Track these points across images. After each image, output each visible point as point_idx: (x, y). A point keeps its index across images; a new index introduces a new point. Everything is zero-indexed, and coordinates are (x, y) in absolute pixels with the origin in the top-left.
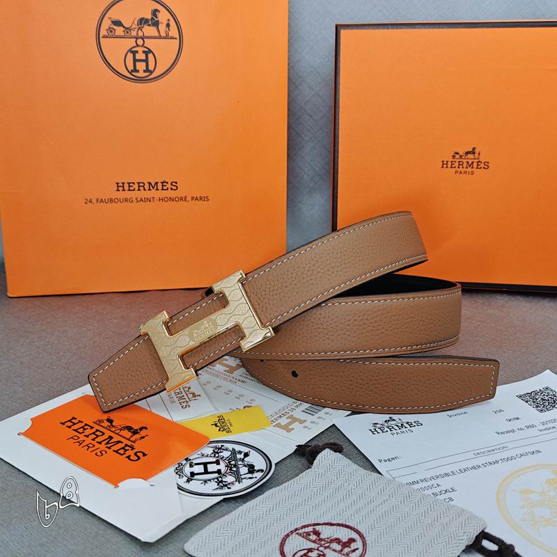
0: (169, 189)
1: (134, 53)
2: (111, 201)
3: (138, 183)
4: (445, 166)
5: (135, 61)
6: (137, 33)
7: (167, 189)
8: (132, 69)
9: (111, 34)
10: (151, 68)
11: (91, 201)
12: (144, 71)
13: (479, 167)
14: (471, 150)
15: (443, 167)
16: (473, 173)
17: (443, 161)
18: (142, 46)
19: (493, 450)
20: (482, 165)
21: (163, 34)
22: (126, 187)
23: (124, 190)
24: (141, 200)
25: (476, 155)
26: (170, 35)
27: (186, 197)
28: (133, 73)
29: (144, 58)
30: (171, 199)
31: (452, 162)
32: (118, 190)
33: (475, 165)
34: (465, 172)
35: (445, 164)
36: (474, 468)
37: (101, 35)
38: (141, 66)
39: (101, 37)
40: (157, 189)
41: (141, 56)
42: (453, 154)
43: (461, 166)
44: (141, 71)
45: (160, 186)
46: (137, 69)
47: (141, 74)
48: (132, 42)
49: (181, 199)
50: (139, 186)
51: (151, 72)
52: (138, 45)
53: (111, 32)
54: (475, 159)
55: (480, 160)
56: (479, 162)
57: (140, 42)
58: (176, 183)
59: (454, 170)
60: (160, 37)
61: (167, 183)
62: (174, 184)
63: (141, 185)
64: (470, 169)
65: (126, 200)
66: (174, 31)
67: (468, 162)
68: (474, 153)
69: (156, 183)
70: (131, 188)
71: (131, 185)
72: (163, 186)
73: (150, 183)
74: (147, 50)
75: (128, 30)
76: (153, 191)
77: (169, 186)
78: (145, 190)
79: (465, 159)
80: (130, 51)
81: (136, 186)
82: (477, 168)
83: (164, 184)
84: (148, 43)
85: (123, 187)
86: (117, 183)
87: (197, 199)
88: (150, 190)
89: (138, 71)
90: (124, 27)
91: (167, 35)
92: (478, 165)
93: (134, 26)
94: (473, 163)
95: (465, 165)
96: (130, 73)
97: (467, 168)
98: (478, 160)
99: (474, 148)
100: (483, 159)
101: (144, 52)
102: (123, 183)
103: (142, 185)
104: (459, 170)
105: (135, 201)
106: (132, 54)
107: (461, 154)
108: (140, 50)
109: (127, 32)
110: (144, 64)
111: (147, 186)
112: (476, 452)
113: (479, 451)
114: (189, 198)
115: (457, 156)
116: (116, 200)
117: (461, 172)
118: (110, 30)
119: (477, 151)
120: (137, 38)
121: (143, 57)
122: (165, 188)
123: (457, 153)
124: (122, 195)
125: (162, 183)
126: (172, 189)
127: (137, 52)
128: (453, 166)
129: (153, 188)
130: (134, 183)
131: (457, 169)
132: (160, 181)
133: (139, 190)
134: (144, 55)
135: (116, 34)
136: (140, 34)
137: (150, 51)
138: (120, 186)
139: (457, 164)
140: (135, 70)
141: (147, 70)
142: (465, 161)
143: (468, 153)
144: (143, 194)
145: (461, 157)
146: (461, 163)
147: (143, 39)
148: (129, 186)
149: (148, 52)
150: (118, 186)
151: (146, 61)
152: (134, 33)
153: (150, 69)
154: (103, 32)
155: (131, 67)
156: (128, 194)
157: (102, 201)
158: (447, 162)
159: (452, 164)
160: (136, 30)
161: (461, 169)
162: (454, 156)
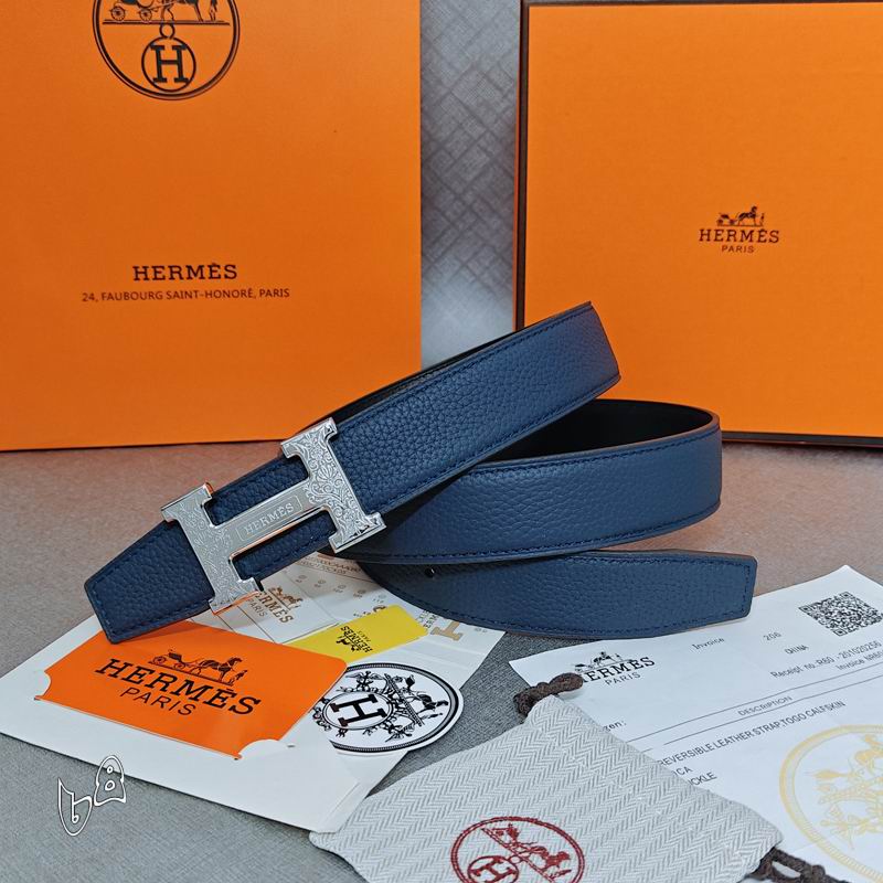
0: (223, 276)
1: (159, 49)
2: (126, 296)
3: (171, 267)
4: (705, 237)
5: (160, 62)
6: (162, 17)
7: (219, 277)
8: (156, 76)
9: (118, 18)
10: (187, 74)
11: (92, 298)
12: (176, 80)
13: (762, 239)
14: (748, 210)
15: (701, 240)
16: (751, 250)
17: (702, 230)
18: (171, 37)
19: (769, 705)
20: (767, 236)
21: (206, 17)
22: (151, 273)
23: (146, 279)
24: (176, 295)
25: (758, 219)
26: (218, 19)
27: (250, 290)
28: (157, 84)
29: (175, 58)
30: (226, 294)
31: (717, 231)
32: (137, 279)
33: (756, 236)
34: (739, 249)
35: (704, 235)
36: (741, 736)
37: (101, 21)
38: (170, 72)
39: (101, 23)
40: (202, 277)
41: (169, 54)
42: (718, 217)
43: (732, 238)
44: (171, 80)
45: (206, 272)
46: (164, 76)
47: (171, 85)
48: (154, 31)
49: (243, 293)
50: (172, 272)
51: (187, 82)
52: (164, 37)
53: (118, 13)
54: (755, 225)
55: (765, 228)
56: (762, 230)
57: (167, 30)
58: (234, 267)
59: (720, 244)
60: (201, 22)
61: (219, 267)
62: (231, 268)
63: (175, 271)
64: (746, 243)
65: (151, 295)
66: (224, 13)
67: (743, 232)
68: (754, 216)
69: (201, 267)
70: (159, 276)
71: (158, 270)
72: (211, 271)
73: (189, 268)
74: (180, 44)
75: (146, 9)
76: (196, 279)
77: (222, 272)
78: (181, 278)
79: (738, 225)
80: (151, 45)
81: (167, 272)
82: (759, 241)
83: (214, 269)
84: (181, 32)
85: (145, 273)
86: (136, 268)
87: (269, 293)
88: (189, 278)
89: (165, 80)
90: (140, 6)
91: (213, 18)
92: (761, 236)
93: (156, 4)
94: (752, 232)
95: (739, 235)
96: (153, 84)
97: (742, 241)
98: (759, 229)
99: (754, 209)
100: (768, 226)
101: (174, 47)
102: (145, 268)
103: (177, 269)
104: (729, 244)
105: (165, 296)
106: (154, 52)
107: (732, 216)
108: (168, 43)
109: (145, 14)
110: (176, 67)
111: (185, 272)
112: (742, 709)
113: (748, 707)
114: (256, 292)
115: (726, 221)
116: (134, 296)
117: (732, 248)
118: (117, 11)
119: (759, 213)
120: (162, 24)
121: (173, 55)
122: (214, 275)
123: (726, 217)
124: (143, 286)
125: (210, 267)
126: (226, 277)
127: (163, 47)
128: (719, 238)
129: (195, 275)
130: (163, 267)
131: (724, 243)
132: (206, 263)
133: (172, 278)
134: (175, 52)
135: (126, 18)
136: (168, 17)
137: (185, 46)
138: (140, 273)
139: (725, 235)
140: (161, 79)
141: (180, 78)
142: (739, 229)
143: (743, 216)
144: (178, 285)
145: (732, 222)
146: (732, 233)
147: (172, 25)
148: (156, 272)
149: (181, 47)
150: (137, 273)
151: (179, 62)
152: (156, 16)
153: (185, 76)
154: (105, 14)
155: (153, 74)
156: (153, 286)
157: (110, 297)
158: (709, 230)
159: (717, 235)
160: (160, 10)
161: (732, 243)
162: (720, 222)
